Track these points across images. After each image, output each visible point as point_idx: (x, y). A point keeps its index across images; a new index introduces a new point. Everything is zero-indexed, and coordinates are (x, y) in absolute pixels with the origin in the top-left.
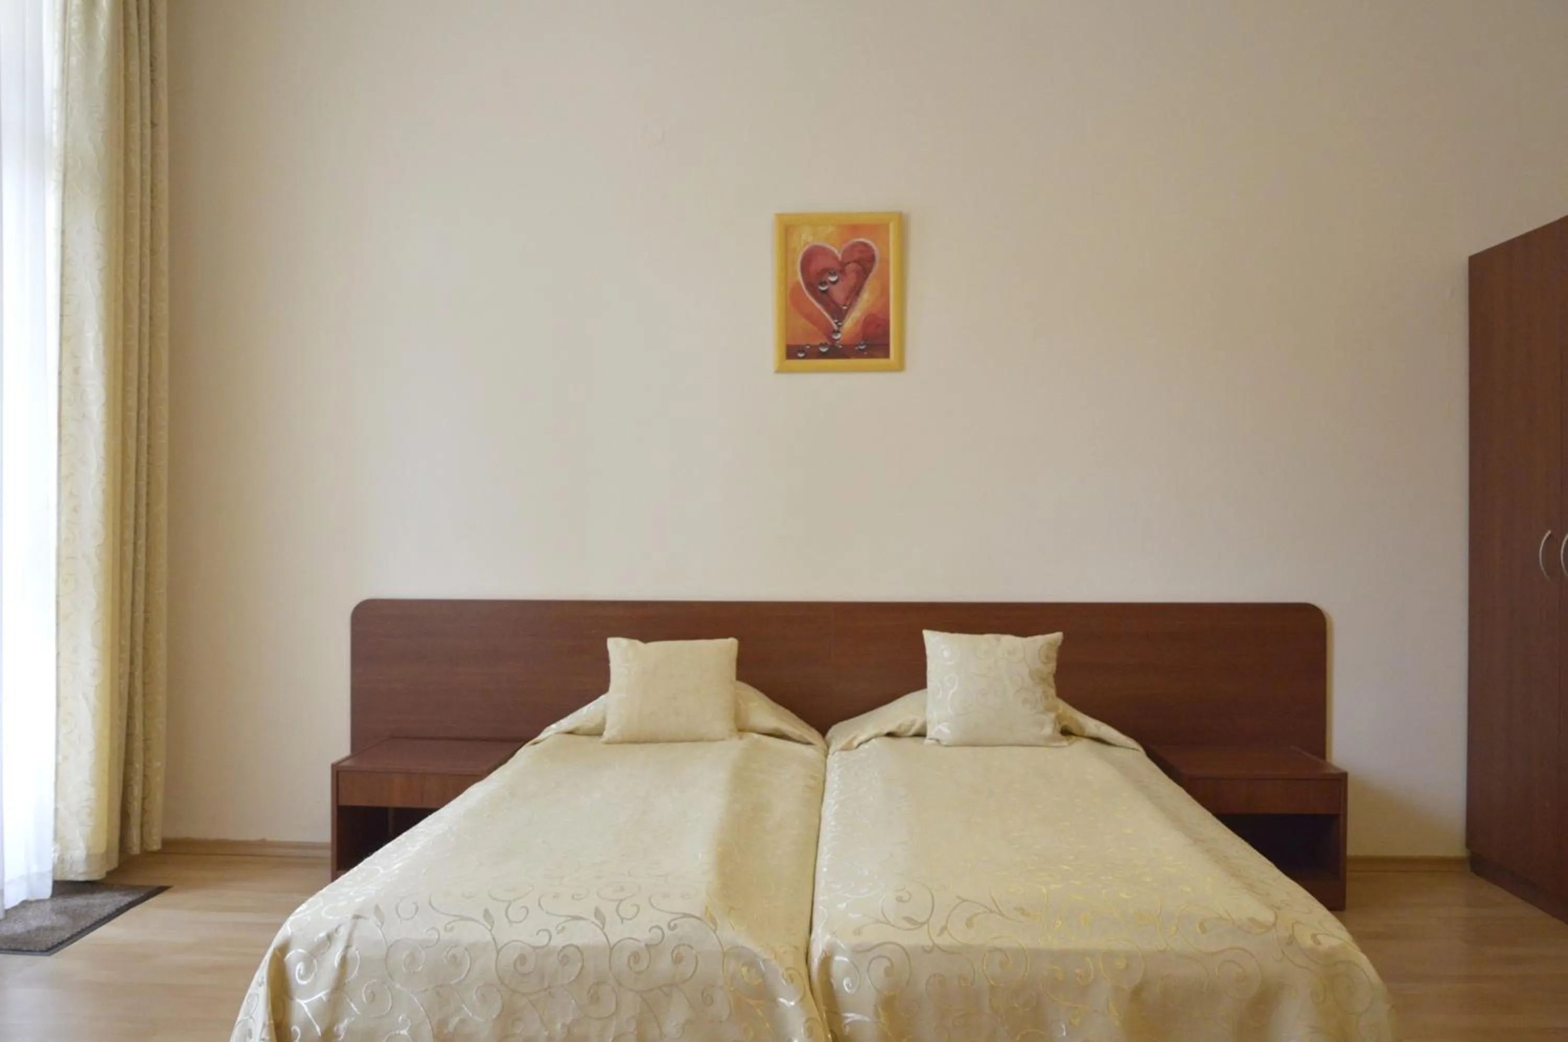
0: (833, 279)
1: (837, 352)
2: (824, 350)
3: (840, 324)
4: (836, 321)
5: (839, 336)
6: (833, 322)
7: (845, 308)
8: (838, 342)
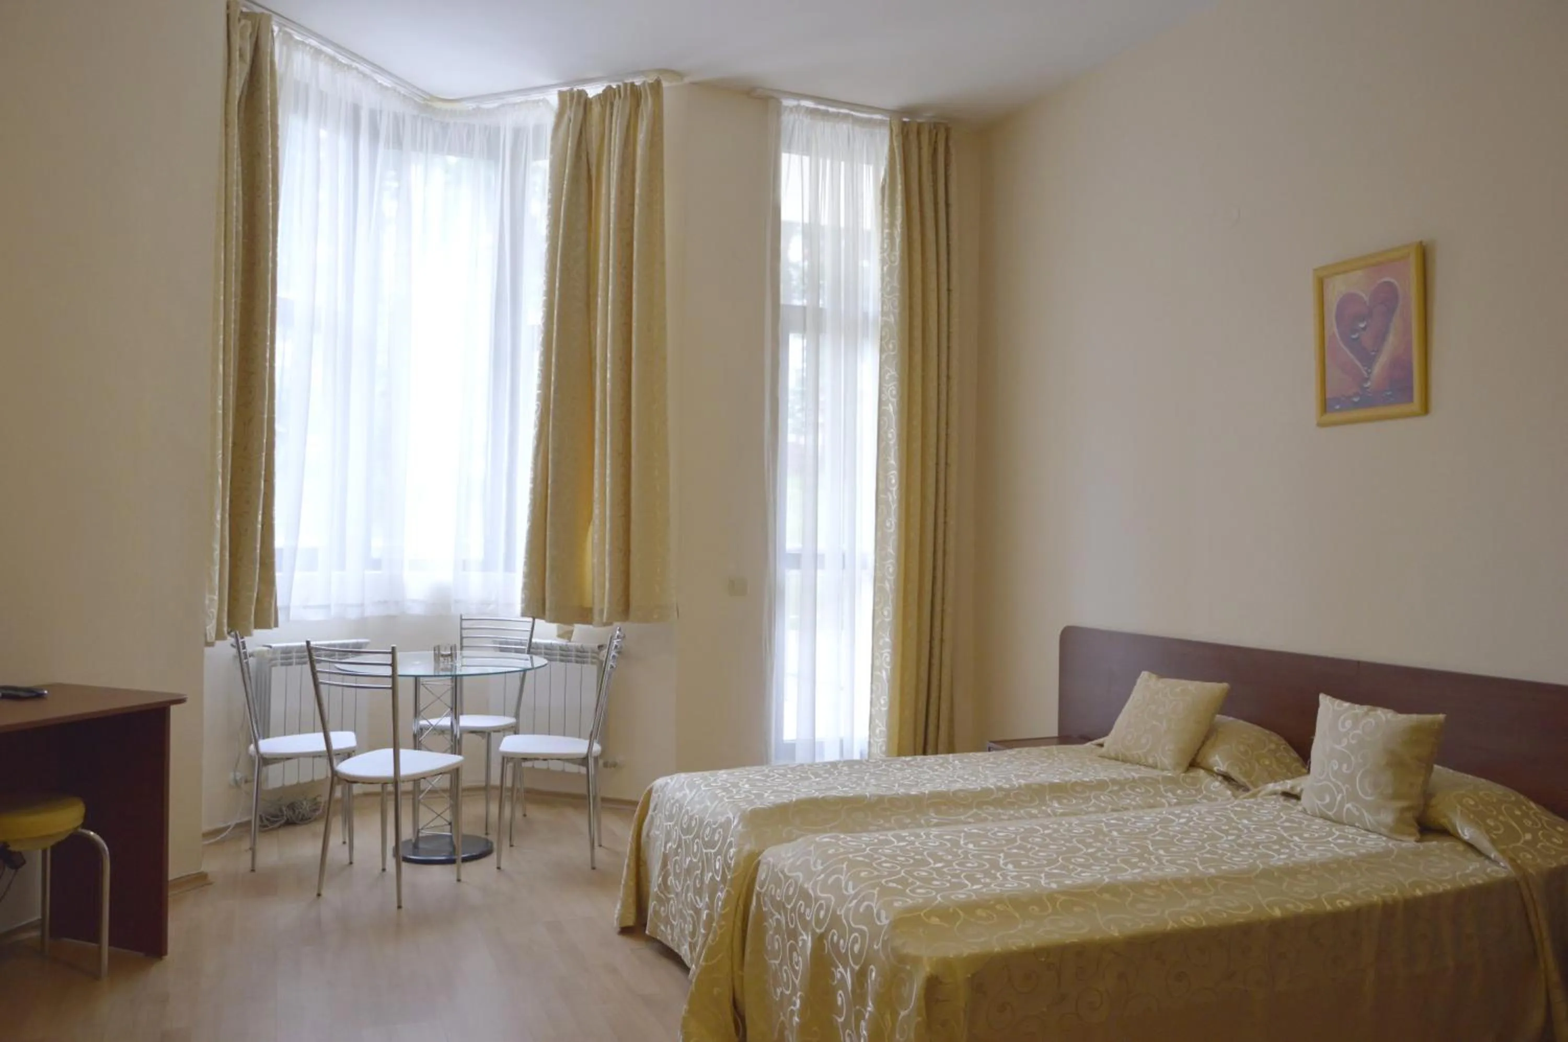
0: (1362, 325)
1: (1367, 401)
2: (1356, 399)
3: (1369, 371)
4: (1366, 368)
5: (1368, 384)
6: (1363, 370)
7: (1373, 353)
8: (1368, 390)
